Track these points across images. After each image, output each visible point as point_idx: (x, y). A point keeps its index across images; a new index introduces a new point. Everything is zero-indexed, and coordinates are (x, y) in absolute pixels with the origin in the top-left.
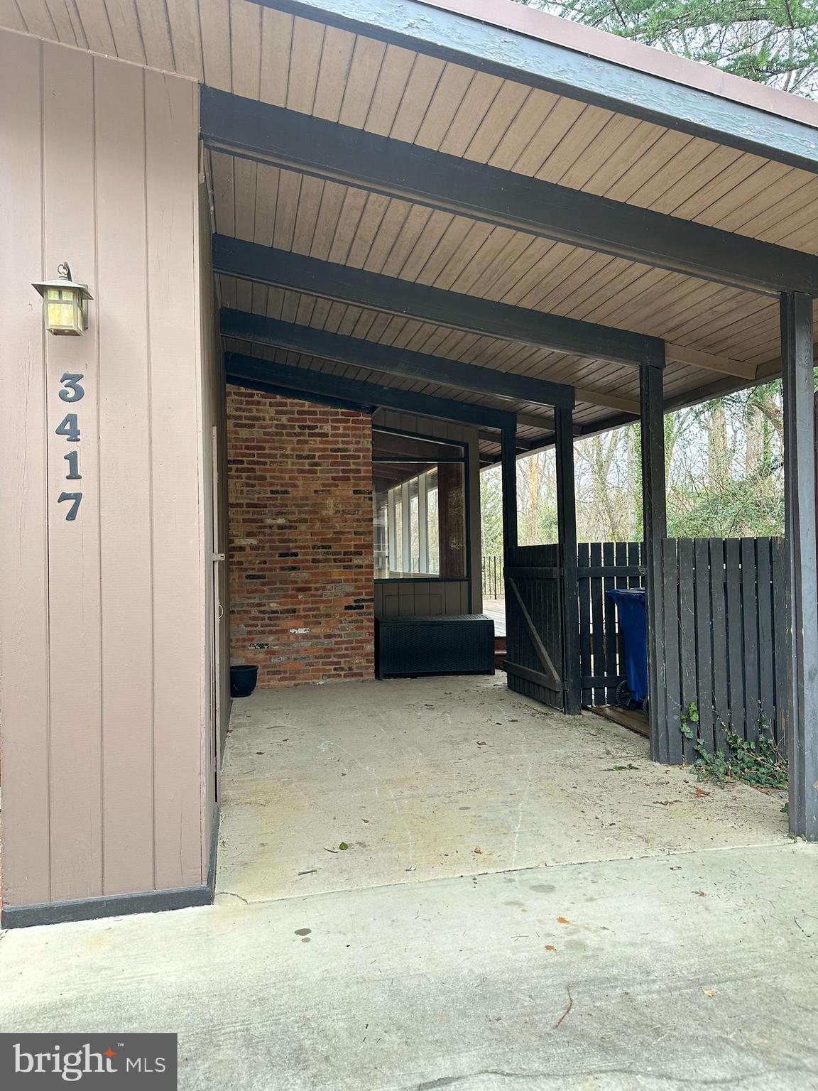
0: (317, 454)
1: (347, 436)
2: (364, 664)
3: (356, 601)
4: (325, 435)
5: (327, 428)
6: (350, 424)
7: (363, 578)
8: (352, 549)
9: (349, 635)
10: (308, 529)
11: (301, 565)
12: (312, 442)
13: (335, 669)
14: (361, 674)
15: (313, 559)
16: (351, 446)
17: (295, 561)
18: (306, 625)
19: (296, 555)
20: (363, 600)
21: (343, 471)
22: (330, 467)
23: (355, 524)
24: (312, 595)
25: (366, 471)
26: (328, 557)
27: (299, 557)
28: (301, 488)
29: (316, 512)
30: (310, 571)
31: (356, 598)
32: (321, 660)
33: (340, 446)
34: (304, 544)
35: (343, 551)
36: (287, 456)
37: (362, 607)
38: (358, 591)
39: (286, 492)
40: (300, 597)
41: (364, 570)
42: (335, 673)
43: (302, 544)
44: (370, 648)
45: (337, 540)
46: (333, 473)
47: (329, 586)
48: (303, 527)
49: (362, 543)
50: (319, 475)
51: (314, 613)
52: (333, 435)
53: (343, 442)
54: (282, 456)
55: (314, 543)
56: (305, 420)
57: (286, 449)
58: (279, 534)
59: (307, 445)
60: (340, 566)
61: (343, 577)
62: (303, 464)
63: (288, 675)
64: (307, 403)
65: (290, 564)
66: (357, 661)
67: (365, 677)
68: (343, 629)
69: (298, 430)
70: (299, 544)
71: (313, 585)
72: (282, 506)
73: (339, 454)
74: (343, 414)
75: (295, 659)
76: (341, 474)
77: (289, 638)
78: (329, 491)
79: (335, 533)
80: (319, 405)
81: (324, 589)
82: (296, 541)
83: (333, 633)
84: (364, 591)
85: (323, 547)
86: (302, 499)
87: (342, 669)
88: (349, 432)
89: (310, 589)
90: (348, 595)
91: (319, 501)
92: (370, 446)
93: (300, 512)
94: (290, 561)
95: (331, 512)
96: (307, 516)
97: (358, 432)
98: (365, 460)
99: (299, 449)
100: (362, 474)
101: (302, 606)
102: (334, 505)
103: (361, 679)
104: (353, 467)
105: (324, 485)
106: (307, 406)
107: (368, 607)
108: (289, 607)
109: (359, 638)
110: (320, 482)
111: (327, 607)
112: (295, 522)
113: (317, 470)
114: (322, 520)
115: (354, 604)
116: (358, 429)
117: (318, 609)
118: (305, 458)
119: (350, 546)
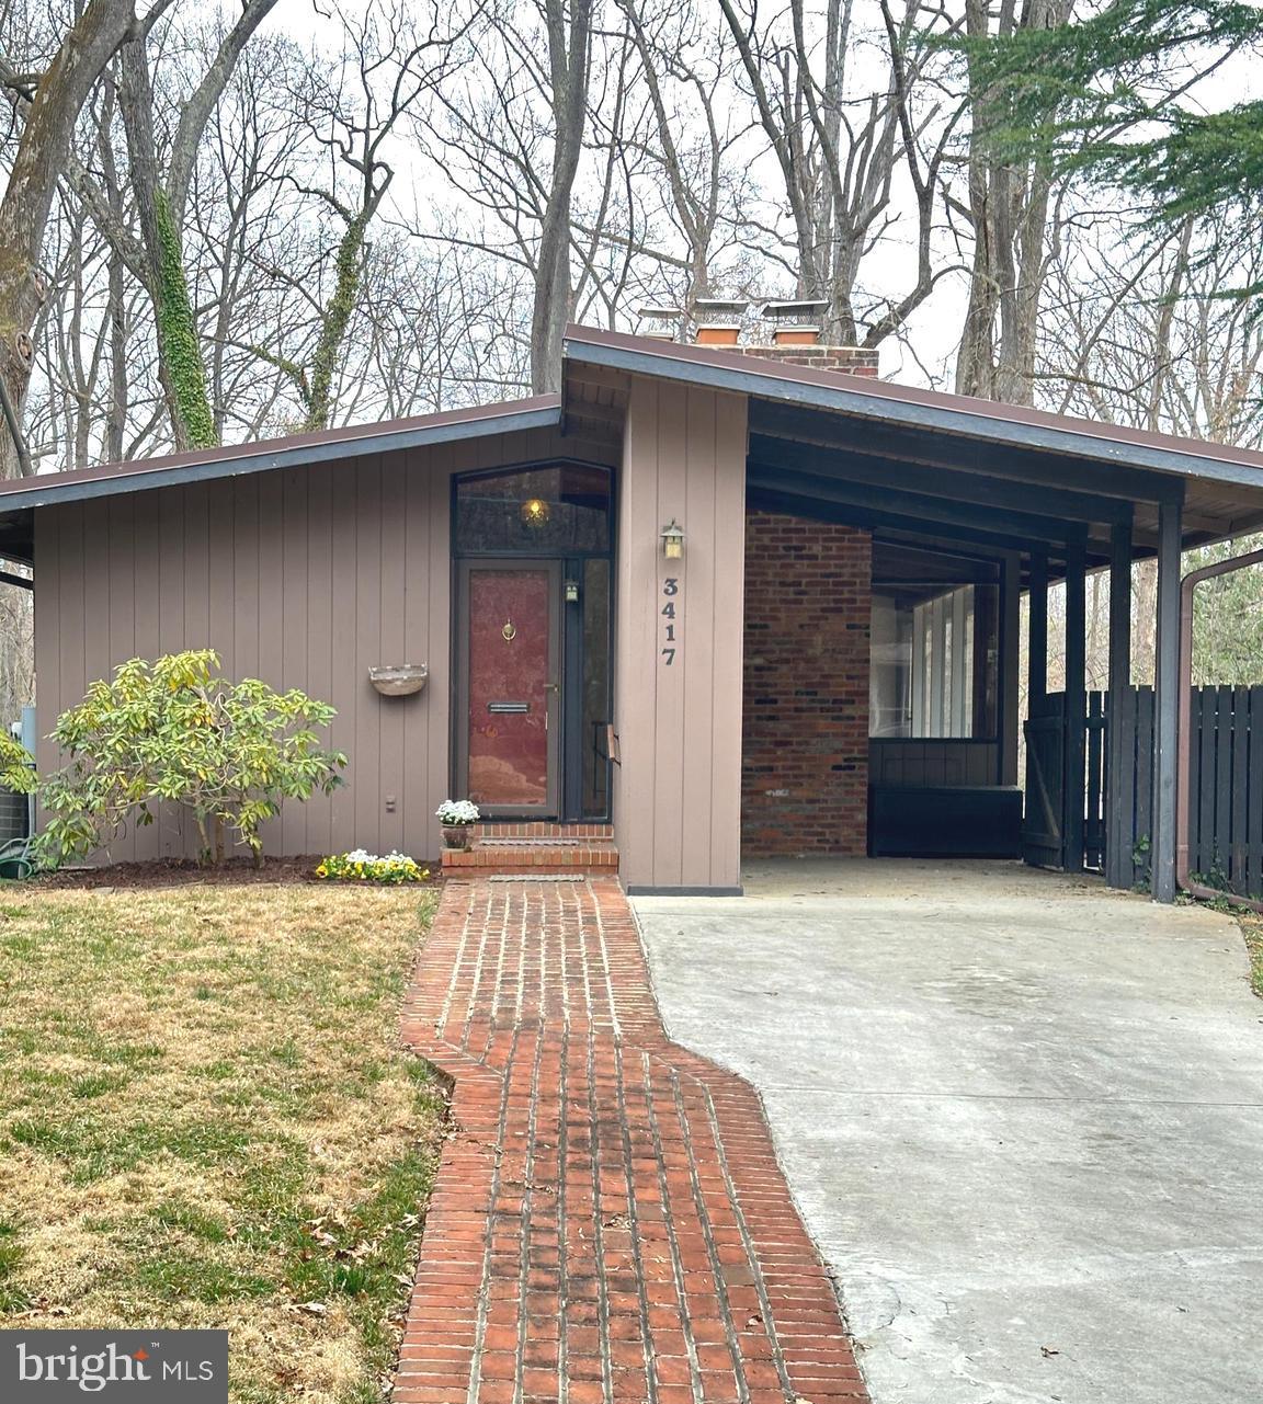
0: (804, 581)
1: (841, 558)
2: (855, 837)
3: (846, 760)
4: (815, 557)
5: (817, 549)
6: (846, 544)
7: (856, 732)
8: (844, 697)
9: (837, 801)
10: (791, 671)
11: (780, 714)
12: (798, 566)
13: (819, 841)
14: (849, 849)
15: (796, 708)
16: (845, 571)
17: (774, 710)
18: (785, 786)
19: (775, 701)
20: (855, 759)
21: (836, 601)
22: (819, 596)
23: (848, 666)
24: (793, 751)
25: (863, 602)
26: (814, 705)
27: (779, 705)
28: (784, 621)
29: (800, 651)
30: (793, 722)
31: (846, 756)
32: (802, 830)
33: (833, 570)
34: (786, 689)
35: (832, 698)
36: (768, 583)
37: (853, 768)
38: (848, 748)
39: (766, 627)
40: (779, 753)
41: (857, 723)
42: (818, 845)
43: (783, 689)
44: (862, 817)
45: (823, 685)
46: (821, 603)
47: (814, 741)
48: (784, 668)
49: (856, 689)
50: (806, 605)
51: (795, 772)
52: (823, 558)
53: (836, 566)
54: (762, 583)
55: (797, 689)
56: (790, 539)
57: (766, 574)
58: (756, 677)
59: (793, 570)
60: (828, 716)
61: (830, 731)
62: (787, 593)
63: (762, 844)
64: (794, 519)
65: (768, 713)
66: (845, 833)
67: (856, 853)
69: (782, 552)
70: (779, 688)
71: (795, 739)
72: (760, 642)
73: (831, 580)
74: (837, 531)
75: (772, 826)
76: (832, 605)
77: (764, 800)
78: (817, 625)
79: (822, 676)
80: (808, 521)
81: (807, 743)
82: (776, 685)
83: (818, 797)
84: (855, 749)
85: (808, 693)
86: (784, 634)
87: (827, 841)
88: (845, 553)
89: (790, 743)
90: (836, 752)
91: (805, 637)
92: (869, 570)
93: (781, 651)
94: (768, 710)
95: (818, 651)
96: (791, 656)
97: (855, 553)
98: (862, 588)
99: (782, 575)
100: (858, 605)
101: (780, 764)
102: (823, 643)
103: (850, 854)
104: (846, 596)
105: (811, 618)
106: (794, 522)
107: (861, 768)
108: (766, 764)
109: (848, 805)
110: (806, 614)
111: (810, 766)
112: (777, 662)
113: (803, 600)
114: (808, 661)
115: (844, 764)
116: (855, 549)
117: (800, 768)
118: (790, 585)
119: (841, 693)
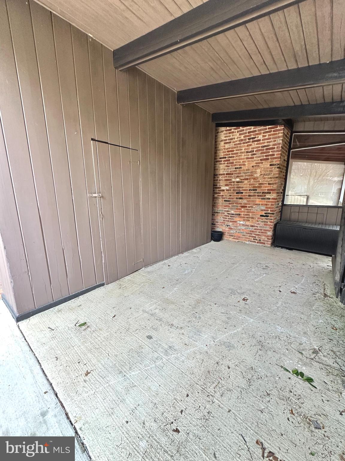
0: (255, 150)
1: (270, 139)
2: (266, 239)
3: (265, 213)
4: (259, 140)
5: (260, 137)
6: (272, 133)
7: (270, 204)
8: (266, 191)
9: (261, 227)
10: (248, 182)
11: (244, 197)
12: (253, 145)
13: (253, 239)
14: (264, 243)
15: (249, 195)
16: (271, 144)
17: (242, 196)
18: (244, 220)
19: (242, 193)
20: (269, 213)
21: (266, 156)
22: (260, 155)
23: (269, 180)
24: (247, 209)
25: (277, 155)
26: (255, 194)
28: (247, 165)
29: (252, 175)
30: (247, 200)
31: (266, 212)
32: (248, 235)
33: (266, 144)
34: (246, 189)
35: (262, 192)
36: (242, 153)
37: (268, 216)
38: (267, 209)
39: (241, 168)
40: (242, 210)
41: (271, 200)
42: (253, 240)
43: (245, 189)
44: (270, 233)
45: (259, 187)
46: (261, 157)
47: (254, 206)
48: (246, 182)
49: (272, 188)
50: (255, 159)
51: (247, 216)
52: (263, 140)
54: (240, 153)
55: (250, 188)
56: (251, 135)
57: (242, 150)
58: (237, 185)
59: (251, 146)
60: (260, 198)
61: (260, 203)
62: (249, 155)
63: (236, 237)
64: (252, 127)
65: (239, 197)
66: (263, 238)
67: (266, 245)
68: (259, 224)
69: (248, 140)
70: (244, 189)
71: (248, 206)
72: (239, 173)
73: (265, 148)
74: (269, 129)
75: (239, 232)
76: (265, 157)
77: (237, 224)
78: (258, 166)
79: (259, 184)
80: (257, 127)
81: (252, 207)
82: (243, 187)
83: (254, 225)
84: (269, 210)
85: (254, 190)
86: (247, 170)
87: (257, 240)
89: (246, 207)
90: (262, 210)
91: (254, 170)
92: (281, 142)
93: (246, 176)
95: (258, 175)
97: (275, 136)
98: (278, 149)
99: (247, 149)
100: (275, 156)
101: (243, 213)
102: (260, 172)
103: (264, 245)
104: (271, 153)
105: (256, 163)
106: (252, 129)
107: (271, 216)
108: (238, 213)
109: (265, 229)
110: (255, 162)
111: (252, 215)
112: (243, 180)
113: (254, 157)
114: (254, 179)
115: (265, 215)
116: (276, 134)
117: (249, 215)
118: (249, 152)
119: (266, 190)
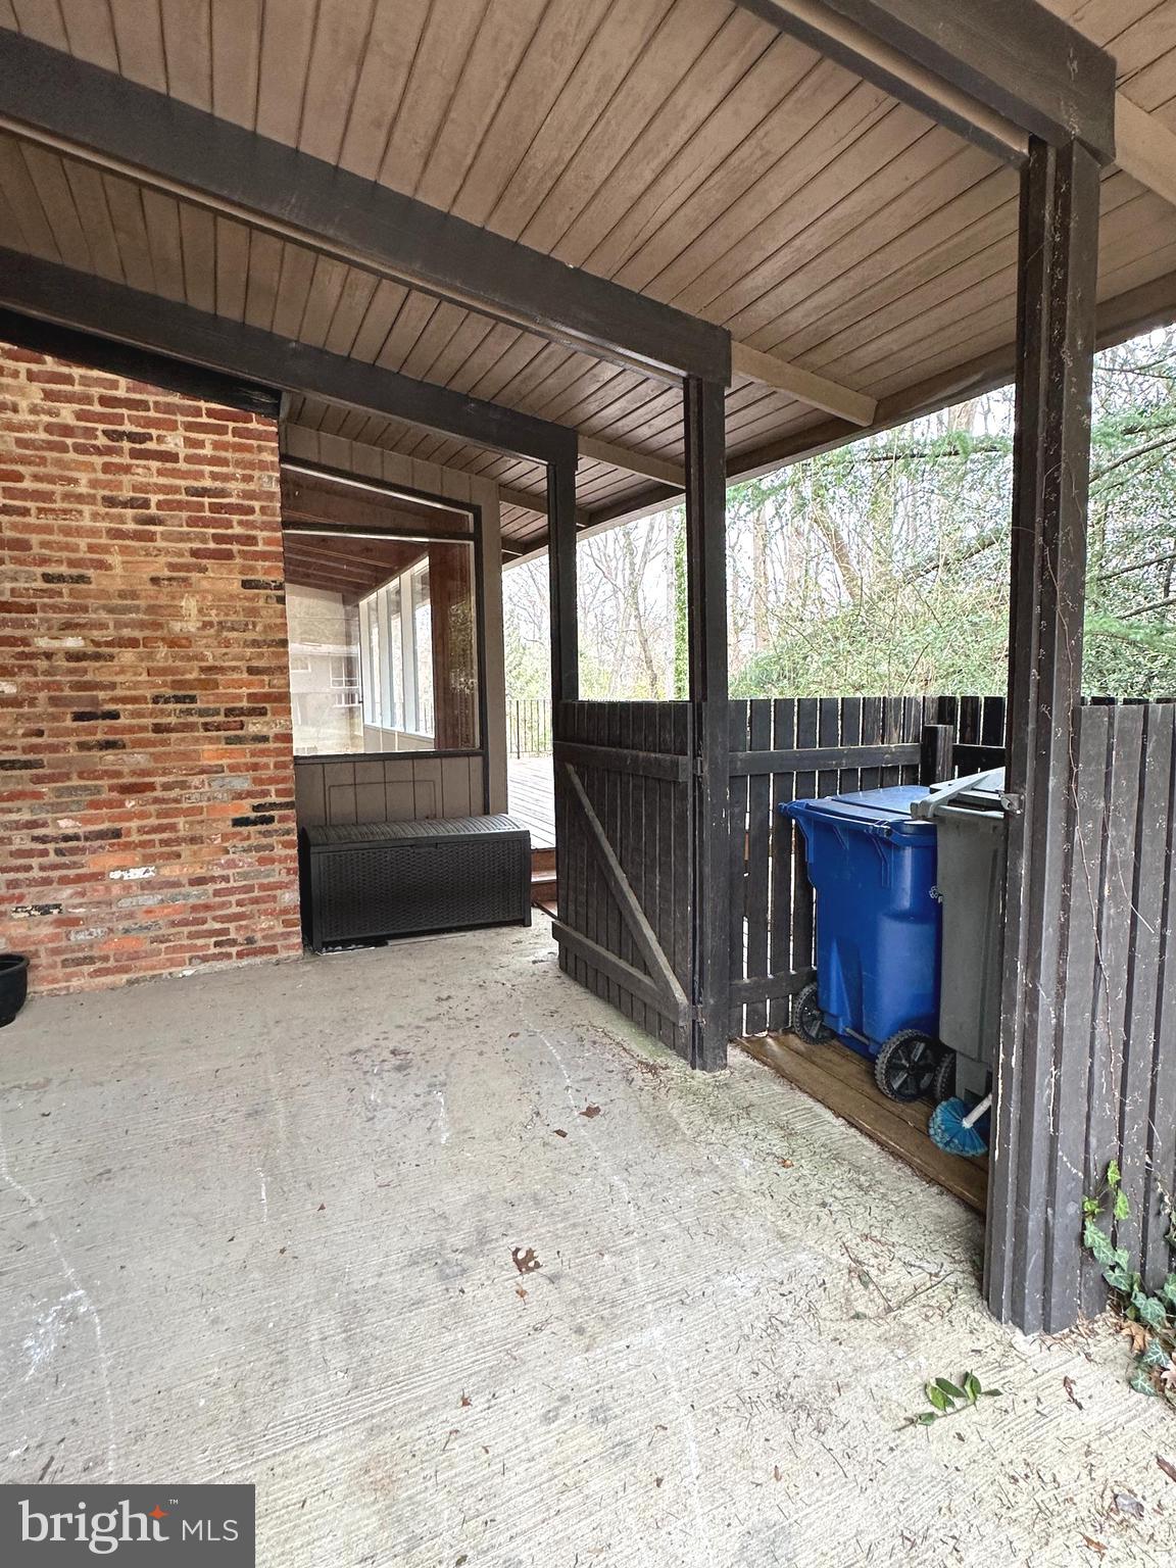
0: (154, 499)
1: (224, 462)
2: (280, 929)
3: (256, 808)
4: (171, 457)
5: (174, 442)
6: (229, 438)
7: (271, 761)
8: (245, 704)
9: (245, 876)
10: (142, 660)
11: (126, 737)
12: (140, 471)
13: (216, 944)
14: (273, 950)
15: (155, 725)
16: (231, 486)
17: (113, 730)
18: (148, 860)
19: (115, 715)
20: (273, 806)
21: (217, 538)
22: (186, 529)
23: (249, 651)
24: (156, 801)
25: (268, 542)
26: (191, 719)
27: (123, 721)
28: (118, 570)
29: (157, 625)
30: (152, 750)
31: (256, 802)
32: (186, 930)
33: (208, 483)
34: (133, 693)
35: (223, 706)
36: (79, 498)
37: (270, 820)
38: (258, 788)
39: (83, 579)
40: (130, 804)
41: (271, 745)
42: (217, 950)
43: (128, 693)
44: (291, 897)
45: (206, 685)
46: (190, 540)
47: (195, 780)
48: (128, 656)
49: (266, 690)
50: (159, 544)
51: (165, 836)
52: (189, 459)
53: (214, 476)
54: (67, 497)
55: (156, 691)
56: (119, 419)
57: (74, 481)
58: (71, 671)
59: (129, 477)
60: (218, 738)
61: (225, 762)
62: (121, 519)
63: (111, 963)
64: (123, 381)
65: (100, 737)
66: (263, 926)
67: (283, 954)
68: (231, 864)
69: (102, 441)
70: (119, 692)
71: (158, 780)
72: (74, 609)
73: (206, 500)
74: (211, 413)
75: (127, 931)
76: (212, 545)
77: (108, 889)
78: (185, 580)
79: (202, 670)
80: (150, 388)
81: (183, 785)
82: (113, 686)
83: (210, 873)
84: (272, 788)
85: (178, 700)
86: (122, 595)
87: (233, 943)
88: (228, 455)
89: (151, 787)
90: (239, 796)
91: (163, 601)
92: (276, 488)
93: (119, 625)
94: (101, 730)
95: (192, 626)
96: (137, 634)
97: (247, 456)
98: (265, 518)
99: (107, 485)
100: (260, 547)
101: (134, 824)
102: (200, 611)
103: (274, 958)
104: (237, 530)
105: (172, 567)
106: (123, 387)
107: (283, 819)
108: (105, 826)
109: (266, 881)
110: (162, 560)
111: (191, 823)
112: (109, 644)
113: (154, 533)
114: (172, 643)
115: (253, 815)
116: (248, 449)
117: (173, 827)
118: (125, 505)
119: (239, 698)
